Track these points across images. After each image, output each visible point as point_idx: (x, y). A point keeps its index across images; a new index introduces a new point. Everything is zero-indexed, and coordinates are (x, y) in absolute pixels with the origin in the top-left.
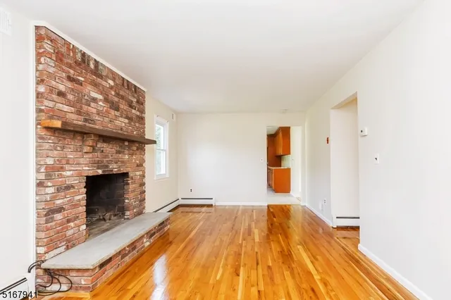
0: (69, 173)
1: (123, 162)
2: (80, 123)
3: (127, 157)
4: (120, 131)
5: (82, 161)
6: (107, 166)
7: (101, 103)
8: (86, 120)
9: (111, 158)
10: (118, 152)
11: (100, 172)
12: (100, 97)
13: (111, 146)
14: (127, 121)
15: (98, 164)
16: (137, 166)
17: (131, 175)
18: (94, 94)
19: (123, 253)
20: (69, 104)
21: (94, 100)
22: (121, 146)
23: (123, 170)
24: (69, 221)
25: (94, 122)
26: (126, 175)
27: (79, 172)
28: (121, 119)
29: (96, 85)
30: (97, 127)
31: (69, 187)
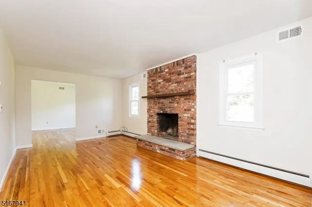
0: (152, 111)
1: (173, 108)
2: (155, 94)
3: (176, 105)
4: (171, 92)
5: (155, 107)
6: (165, 110)
7: (162, 83)
8: (156, 92)
9: (166, 106)
10: (170, 103)
11: (162, 112)
12: (162, 80)
13: (166, 100)
14: (176, 84)
15: (161, 108)
16: (185, 110)
17: (179, 115)
18: (159, 81)
19: (162, 147)
20: (152, 89)
21: (160, 83)
22: (172, 100)
23: (174, 112)
24: (152, 127)
25: (159, 92)
26: (177, 115)
27: (155, 111)
28: (173, 85)
29: (160, 77)
30: (160, 94)
31: (152, 116)
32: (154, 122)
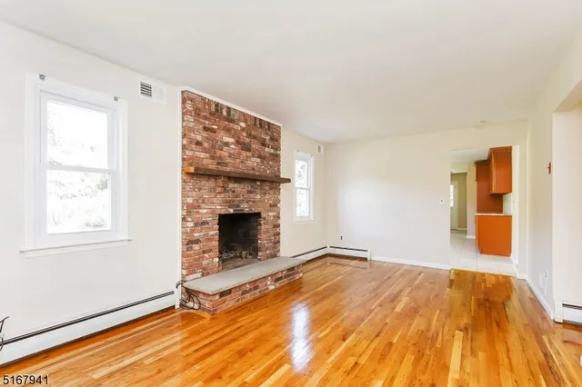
0: (203, 211)
1: (254, 202)
2: (214, 167)
3: (259, 197)
4: (251, 172)
5: (215, 200)
6: (239, 206)
7: (232, 146)
8: (219, 164)
9: (242, 198)
10: (249, 192)
11: (231, 211)
12: (232, 140)
13: (242, 186)
14: (259, 160)
15: (230, 204)
16: (271, 206)
17: (263, 215)
18: (226, 139)
19: (243, 288)
20: (205, 151)
21: (227, 144)
22: (252, 187)
23: (255, 210)
24: (204, 252)
25: (226, 165)
26: (258, 215)
27: (213, 212)
28: (253, 159)
29: (228, 130)
30: (228, 169)
31: (204, 223)
32: (209, 240)
